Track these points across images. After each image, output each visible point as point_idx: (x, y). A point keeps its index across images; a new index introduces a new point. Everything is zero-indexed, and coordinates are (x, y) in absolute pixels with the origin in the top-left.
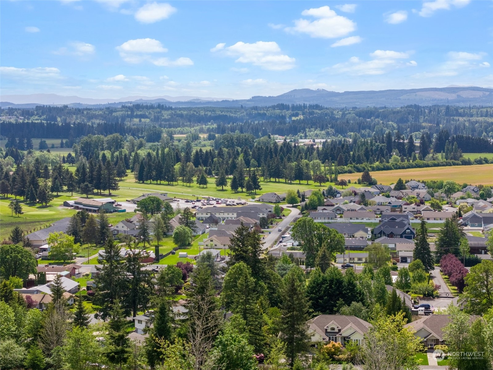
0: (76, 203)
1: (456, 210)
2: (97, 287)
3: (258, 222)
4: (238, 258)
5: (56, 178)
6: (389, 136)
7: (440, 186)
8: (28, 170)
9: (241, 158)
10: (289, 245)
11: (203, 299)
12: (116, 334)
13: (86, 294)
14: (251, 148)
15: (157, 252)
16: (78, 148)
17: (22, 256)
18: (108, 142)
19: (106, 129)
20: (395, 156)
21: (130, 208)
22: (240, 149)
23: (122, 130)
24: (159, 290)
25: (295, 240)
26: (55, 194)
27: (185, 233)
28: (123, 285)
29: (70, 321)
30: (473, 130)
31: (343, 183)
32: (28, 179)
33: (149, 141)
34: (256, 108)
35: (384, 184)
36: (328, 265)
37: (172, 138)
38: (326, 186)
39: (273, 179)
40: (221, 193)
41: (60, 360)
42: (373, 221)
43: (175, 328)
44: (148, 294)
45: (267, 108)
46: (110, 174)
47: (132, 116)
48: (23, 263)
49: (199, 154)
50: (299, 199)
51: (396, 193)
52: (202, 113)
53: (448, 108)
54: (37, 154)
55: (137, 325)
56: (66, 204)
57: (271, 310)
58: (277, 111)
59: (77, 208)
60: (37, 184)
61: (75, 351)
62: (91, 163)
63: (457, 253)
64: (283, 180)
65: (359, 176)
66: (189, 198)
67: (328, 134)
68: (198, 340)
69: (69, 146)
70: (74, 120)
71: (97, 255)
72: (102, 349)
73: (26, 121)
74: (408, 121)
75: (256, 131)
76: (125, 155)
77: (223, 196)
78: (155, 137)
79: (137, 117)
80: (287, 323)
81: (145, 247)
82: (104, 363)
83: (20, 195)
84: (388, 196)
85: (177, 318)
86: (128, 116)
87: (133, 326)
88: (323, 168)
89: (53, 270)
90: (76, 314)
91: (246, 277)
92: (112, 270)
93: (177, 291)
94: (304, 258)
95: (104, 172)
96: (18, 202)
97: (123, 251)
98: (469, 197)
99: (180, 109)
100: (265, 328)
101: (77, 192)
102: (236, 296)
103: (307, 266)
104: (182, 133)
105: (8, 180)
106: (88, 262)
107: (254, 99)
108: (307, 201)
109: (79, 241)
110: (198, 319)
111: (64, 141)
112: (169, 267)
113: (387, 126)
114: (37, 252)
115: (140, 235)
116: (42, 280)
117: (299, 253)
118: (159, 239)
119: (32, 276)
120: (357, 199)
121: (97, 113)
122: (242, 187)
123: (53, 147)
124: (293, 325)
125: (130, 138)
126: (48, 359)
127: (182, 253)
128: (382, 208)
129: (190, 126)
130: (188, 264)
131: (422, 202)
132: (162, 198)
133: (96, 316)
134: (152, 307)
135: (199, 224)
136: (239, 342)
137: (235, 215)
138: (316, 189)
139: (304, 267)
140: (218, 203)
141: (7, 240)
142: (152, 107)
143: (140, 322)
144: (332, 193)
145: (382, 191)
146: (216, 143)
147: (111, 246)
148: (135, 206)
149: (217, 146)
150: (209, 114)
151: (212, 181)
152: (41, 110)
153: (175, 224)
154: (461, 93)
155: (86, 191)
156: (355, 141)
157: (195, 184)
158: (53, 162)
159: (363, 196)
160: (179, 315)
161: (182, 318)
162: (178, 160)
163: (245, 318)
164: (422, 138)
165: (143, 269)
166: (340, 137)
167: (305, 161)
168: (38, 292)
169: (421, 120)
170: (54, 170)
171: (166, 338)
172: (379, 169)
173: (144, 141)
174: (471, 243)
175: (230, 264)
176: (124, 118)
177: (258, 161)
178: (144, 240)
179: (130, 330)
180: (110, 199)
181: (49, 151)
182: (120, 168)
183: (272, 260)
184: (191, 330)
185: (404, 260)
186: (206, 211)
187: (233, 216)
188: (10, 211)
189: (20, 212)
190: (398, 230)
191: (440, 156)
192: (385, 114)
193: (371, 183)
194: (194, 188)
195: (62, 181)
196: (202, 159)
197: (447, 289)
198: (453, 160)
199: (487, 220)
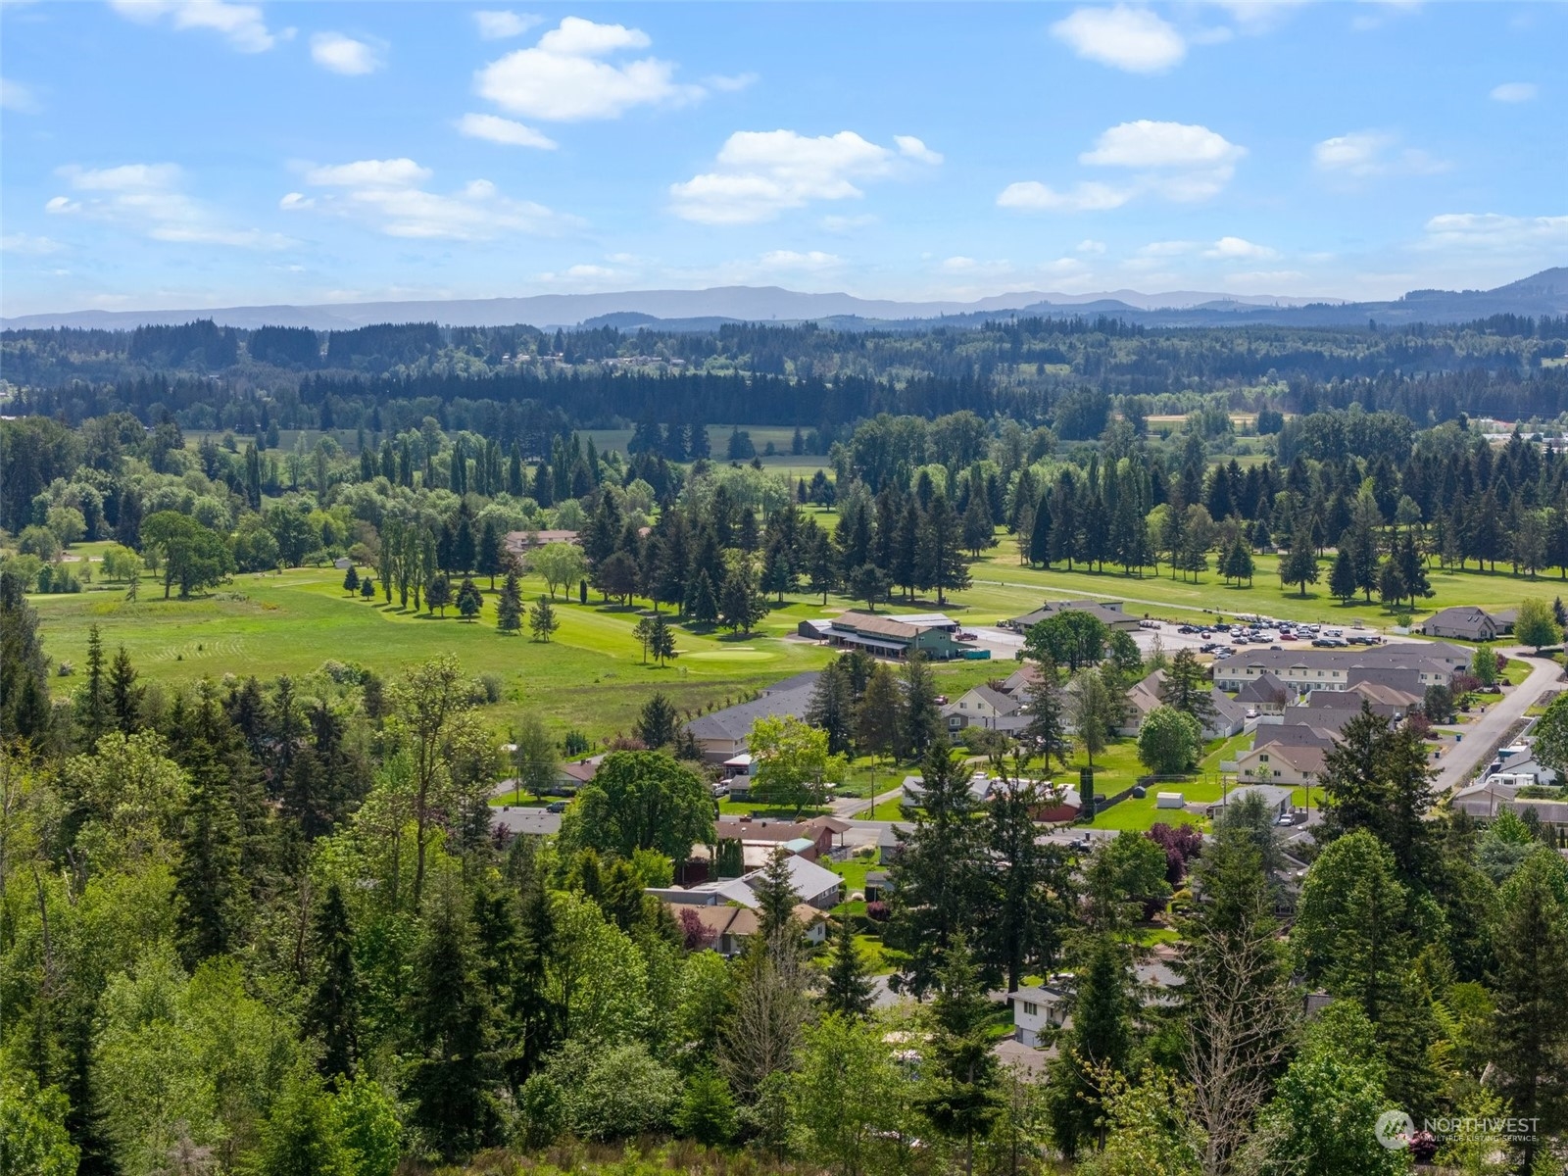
0: (836, 627)
2: (898, 892)
3: (1420, 701)
4: (1351, 816)
5: (777, 550)
8: (694, 523)
9: (1365, 490)
10: (1524, 779)
11: (1234, 946)
12: (957, 1043)
13: (862, 913)
14: (1400, 459)
15: (1086, 787)
16: (847, 455)
17: (673, 787)
18: (939, 438)
19: (931, 398)
21: (1003, 645)
22: (1362, 464)
23: (985, 400)
24: (1093, 911)
25: (1544, 763)
26: (773, 597)
27: (1179, 731)
28: (977, 888)
29: (814, 993)
32: (694, 549)
33: (1068, 434)
34: (1419, 330)
37: (1141, 427)
39: (1471, 563)
40: (1298, 606)
41: (782, 1116)
43: (1142, 1035)
44: (1056, 921)
45: (1458, 330)
46: (943, 538)
47: (1015, 357)
48: (675, 809)
49: (1226, 480)
50: (1560, 631)
52: (1241, 346)
54: (722, 472)
55: (1021, 1017)
56: (806, 631)
57: (1461, 989)
58: (1492, 341)
59: (839, 642)
60: (720, 565)
61: (827, 1089)
62: (884, 504)
64: (1507, 567)
66: (1193, 620)
68: (1219, 1076)
69: (818, 448)
70: (835, 368)
71: (898, 792)
72: (912, 1088)
73: (691, 371)
75: (1417, 405)
76: (992, 480)
77: (1304, 616)
78: (1087, 423)
79: (1030, 357)
80: (1513, 1036)
81: (1048, 773)
82: (916, 1134)
83: (670, 600)
85: (1149, 1002)
86: (1003, 356)
87: (1009, 1019)
89: (765, 833)
90: (831, 973)
91: (1376, 879)
92: (946, 840)
93: (1149, 914)
95: (926, 531)
96: (663, 619)
97: (980, 784)
99: (1170, 334)
100: (1438, 1048)
101: (841, 592)
102: (1340, 941)
104: (1174, 411)
105: (635, 552)
106: (871, 814)
107: (1414, 297)
109: (846, 747)
110: (1219, 1008)
111: (805, 433)
112: (1126, 839)
114: (717, 777)
115: (1033, 731)
116: (730, 864)
117: (1557, 808)
118: (1093, 747)
119: (700, 851)
121: (906, 346)
122: (1369, 586)
123: (771, 452)
124: (1531, 1045)
125: (1007, 424)
126: (745, 1111)
127: (1167, 793)
129: (1202, 389)
130: (1186, 830)
132: (1105, 618)
133: (894, 984)
134: (1071, 963)
135: (1222, 701)
136: (1355, 1090)
137: (1343, 677)
140: (1286, 636)
141: (628, 736)
142: (1078, 327)
143: (1031, 1007)
146: (1284, 442)
147: (943, 766)
148: (1019, 641)
149: (1289, 452)
150: (1263, 348)
151: (1267, 565)
152: (737, 336)
153: (1146, 701)
155: (869, 591)
157: (1212, 574)
158: (768, 500)
160: (1156, 992)
161: (1163, 1002)
162: (1159, 495)
163: (1373, 1014)
165: (1041, 841)
168: (718, 899)
170: (771, 523)
171: (1116, 1065)
173: (1051, 436)
175: (1324, 834)
176: (988, 362)
177: (1424, 501)
178: (1046, 750)
179: (998, 1030)
180: (940, 618)
181: (757, 465)
182: (973, 519)
183: (1464, 826)
184: (1193, 1043)
186: (1249, 661)
187: (1337, 680)
188: (637, 649)
189: (668, 652)
194: (1210, 588)
195: (796, 558)
196: (1236, 494)
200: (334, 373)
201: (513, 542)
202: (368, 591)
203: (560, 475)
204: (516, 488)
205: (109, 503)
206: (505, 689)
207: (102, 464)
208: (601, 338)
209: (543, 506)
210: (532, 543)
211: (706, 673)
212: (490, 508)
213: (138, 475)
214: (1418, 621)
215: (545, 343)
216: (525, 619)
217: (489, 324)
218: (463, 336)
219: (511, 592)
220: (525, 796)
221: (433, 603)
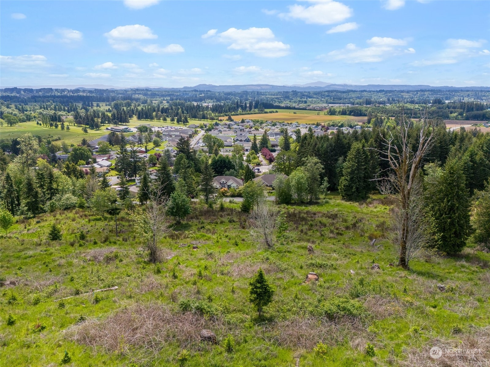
0: (111, 128)
1: (264, 130)
3: (188, 135)
4: (181, 151)
5: (102, 118)
6: (237, 102)
7: (258, 122)
8: (90, 115)
9: (180, 110)
10: (201, 145)
13: (114, 167)
14: (184, 106)
15: (146, 148)
16: (113, 106)
17: (85, 151)
18: (125, 104)
19: (124, 99)
20: (240, 110)
21: (135, 130)
22: (179, 107)
23: (132, 99)
25: (204, 143)
26: (102, 124)
27: (158, 141)
30: (267, 100)
31: (221, 120)
32: (90, 118)
33: (143, 103)
34: (185, 91)
35: (236, 121)
36: (218, 153)
37: (152, 102)
38: (214, 122)
39: (193, 119)
40: (173, 124)
42: (233, 135)
45: (190, 91)
46: (126, 116)
47: (135, 94)
48: (85, 154)
49: (163, 109)
50: (204, 127)
51: (242, 124)
52: (164, 93)
53: (258, 92)
54: (95, 108)
56: (107, 129)
57: (196, 174)
58: (194, 93)
59: (112, 130)
60: (94, 120)
62: (118, 112)
63: (267, 147)
64: (197, 119)
65: (227, 117)
66: (159, 126)
67: (214, 102)
70: (111, 95)
74: (243, 97)
75: (186, 100)
76: (132, 109)
78: (145, 102)
79: (137, 94)
81: (140, 147)
83: (87, 125)
84: (238, 125)
86: (134, 94)
88: (213, 115)
89: (100, 157)
93: (155, 165)
94: (208, 150)
95: (123, 116)
96: (86, 128)
98: (268, 125)
101: (112, 124)
103: (209, 153)
104: (156, 101)
105: (82, 119)
107: (185, 88)
108: (207, 127)
109: (112, 144)
111: (107, 103)
112: (151, 155)
113: (236, 99)
114: (94, 149)
115: (139, 141)
116: (95, 162)
117: (206, 148)
118: (147, 143)
119: (90, 160)
120: (227, 126)
122: (181, 122)
125: (135, 102)
127: (157, 149)
128: (236, 130)
129: (159, 98)
130: (159, 154)
131: (251, 128)
132: (148, 126)
135: (163, 137)
137: (179, 133)
138: (211, 123)
139: (208, 154)
140: (171, 128)
141: (80, 144)
142: (143, 90)
143: (138, 180)
144: (217, 124)
145: (236, 123)
146: (170, 104)
148: (136, 130)
149: (170, 105)
150: (167, 93)
151: (169, 119)
153: (154, 137)
155: (116, 123)
156: (224, 104)
157: (162, 121)
158: (101, 111)
159: (229, 125)
162: (154, 111)
164: (250, 103)
165: (139, 156)
166: (218, 103)
167: (206, 112)
169: (248, 97)
170: (102, 115)
172: (234, 115)
173: (140, 104)
174: (272, 143)
175: (177, 154)
176: (132, 94)
177: (187, 111)
178: (140, 144)
181: (100, 107)
182: (130, 114)
183: (195, 151)
185: (247, 150)
186: (167, 131)
187: (178, 133)
188: (82, 132)
189: (87, 132)
190: (243, 139)
191: (256, 110)
192: (235, 94)
193: (232, 120)
194: (161, 123)
195: (105, 119)
196: (164, 111)
197: (265, 162)
198: (261, 112)
199: (276, 134)
200: (37, 94)
201: (63, 118)
202: (40, 125)
203: (71, 109)
204: (64, 110)
206: (62, 138)
208: (77, 91)
209: (69, 113)
210: (67, 118)
211: (93, 135)
212: (60, 113)
213: (4, 109)
214: (187, 126)
215: (69, 91)
216: (65, 128)
217: (60, 88)
218: (56, 90)
219: (63, 125)
220: (64, 153)
221: (51, 126)
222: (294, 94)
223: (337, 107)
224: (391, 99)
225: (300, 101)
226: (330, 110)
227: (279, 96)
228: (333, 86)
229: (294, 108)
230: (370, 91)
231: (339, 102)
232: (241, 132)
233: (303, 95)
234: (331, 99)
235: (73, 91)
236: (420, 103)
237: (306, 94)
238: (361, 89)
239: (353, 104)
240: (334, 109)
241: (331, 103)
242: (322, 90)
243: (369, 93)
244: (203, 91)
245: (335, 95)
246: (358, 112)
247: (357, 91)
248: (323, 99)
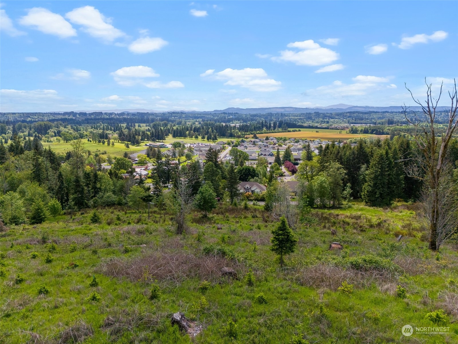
0: (150, 144)
1: (287, 147)
4: (209, 160)
6: (262, 122)
7: (281, 139)
8: (132, 133)
9: (210, 129)
10: (228, 159)
13: (150, 176)
14: (214, 126)
15: (179, 161)
16: (152, 126)
17: (127, 162)
18: (163, 124)
19: (162, 120)
20: (264, 129)
21: (170, 147)
22: (210, 127)
23: (168, 121)
25: (230, 157)
26: (142, 141)
27: (190, 155)
28: (164, 172)
30: (291, 121)
31: (247, 138)
32: (132, 136)
33: (178, 124)
34: (215, 114)
35: (261, 138)
36: (243, 165)
37: (186, 123)
39: (222, 137)
40: (203, 141)
42: (258, 150)
45: (219, 114)
46: (163, 135)
47: (172, 116)
48: (127, 165)
49: (195, 128)
50: (231, 143)
51: (266, 141)
52: (197, 115)
53: (282, 114)
54: (137, 128)
56: (146, 145)
57: (222, 180)
58: (223, 115)
59: (150, 146)
60: (135, 138)
62: (156, 131)
63: (290, 160)
64: (225, 137)
65: (252, 136)
66: (192, 143)
67: (241, 122)
69: (149, 126)
70: (151, 117)
73: (133, 117)
74: (268, 118)
75: (216, 121)
76: (169, 129)
77: (204, 143)
78: (179, 123)
79: (173, 116)
80: (229, 185)
83: (129, 142)
84: (263, 142)
88: (239, 133)
89: (139, 167)
94: (234, 163)
95: (161, 134)
96: (128, 144)
98: (291, 142)
100: (220, 187)
101: (150, 141)
103: (235, 165)
104: (189, 122)
105: (125, 136)
107: (215, 110)
108: (234, 144)
109: (149, 157)
111: (147, 124)
112: (184, 166)
113: (261, 120)
114: (134, 161)
115: (173, 155)
116: (134, 171)
117: (232, 161)
118: (180, 157)
119: (130, 170)
120: (252, 143)
122: (211, 139)
125: (171, 123)
127: (188, 161)
128: (261, 146)
129: (192, 120)
131: (275, 144)
132: (181, 143)
135: (195, 151)
137: (208, 149)
138: (237, 140)
140: (202, 145)
141: (122, 156)
145: (261, 140)
146: (202, 125)
148: (171, 146)
150: (199, 115)
151: (200, 137)
153: (186, 151)
154: (286, 109)
155: (154, 140)
156: (250, 124)
157: (194, 138)
158: (142, 131)
159: (254, 142)
162: (188, 130)
164: (274, 124)
166: (245, 123)
167: (233, 131)
169: (273, 118)
170: (142, 133)
172: (259, 133)
174: (295, 157)
176: (169, 117)
177: (216, 130)
178: (174, 157)
180: (162, 143)
181: (141, 127)
182: (166, 133)
183: (222, 163)
185: (270, 163)
186: (198, 147)
188: (125, 147)
189: (129, 148)
190: (267, 153)
191: (280, 130)
192: (260, 116)
193: (257, 138)
194: (193, 140)
195: (145, 137)
196: (196, 130)
197: (287, 173)
198: (285, 130)
199: (299, 150)
200: (89, 117)
201: (110, 136)
202: (91, 141)
203: (116, 129)
204: (111, 130)
205: (57, 132)
206: (107, 152)
207: (57, 127)
208: (123, 114)
209: (114, 132)
210: (112, 136)
211: (134, 150)
212: (108, 132)
213: (62, 128)
214: (216, 143)
215: (116, 114)
216: (111, 144)
217: (109, 112)
218: (106, 113)
219: (109, 141)
220: (109, 164)
221: (99, 143)
222: (316, 115)
223: (359, 127)
224: (414, 119)
225: (322, 121)
226: (352, 128)
227: (302, 117)
228: (355, 108)
229: (317, 127)
230: (392, 112)
231: (361, 122)
232: (265, 148)
233: (325, 116)
234: (353, 119)
235: (119, 115)
236: (444, 123)
237: (329, 115)
238: (382, 111)
239: (375, 123)
240: (356, 128)
241: (352, 123)
242: (343, 111)
243: (391, 114)
244: (231, 114)
245: (357, 116)
246: (380, 131)
247: (379, 112)
248: (344, 120)
